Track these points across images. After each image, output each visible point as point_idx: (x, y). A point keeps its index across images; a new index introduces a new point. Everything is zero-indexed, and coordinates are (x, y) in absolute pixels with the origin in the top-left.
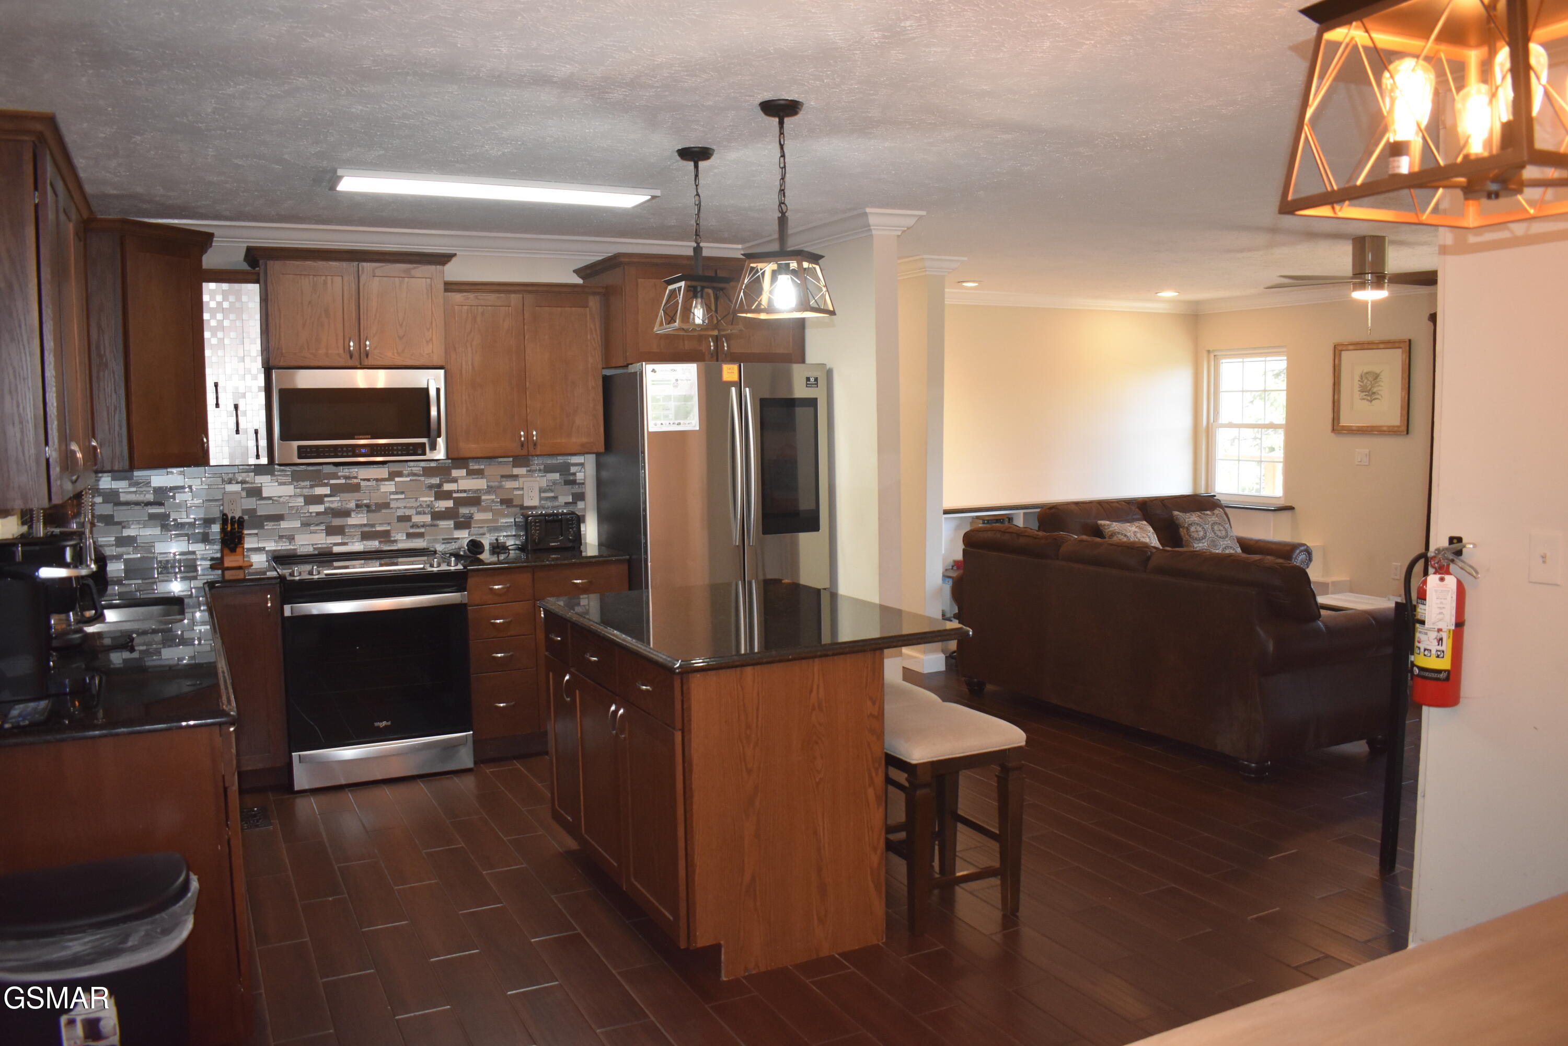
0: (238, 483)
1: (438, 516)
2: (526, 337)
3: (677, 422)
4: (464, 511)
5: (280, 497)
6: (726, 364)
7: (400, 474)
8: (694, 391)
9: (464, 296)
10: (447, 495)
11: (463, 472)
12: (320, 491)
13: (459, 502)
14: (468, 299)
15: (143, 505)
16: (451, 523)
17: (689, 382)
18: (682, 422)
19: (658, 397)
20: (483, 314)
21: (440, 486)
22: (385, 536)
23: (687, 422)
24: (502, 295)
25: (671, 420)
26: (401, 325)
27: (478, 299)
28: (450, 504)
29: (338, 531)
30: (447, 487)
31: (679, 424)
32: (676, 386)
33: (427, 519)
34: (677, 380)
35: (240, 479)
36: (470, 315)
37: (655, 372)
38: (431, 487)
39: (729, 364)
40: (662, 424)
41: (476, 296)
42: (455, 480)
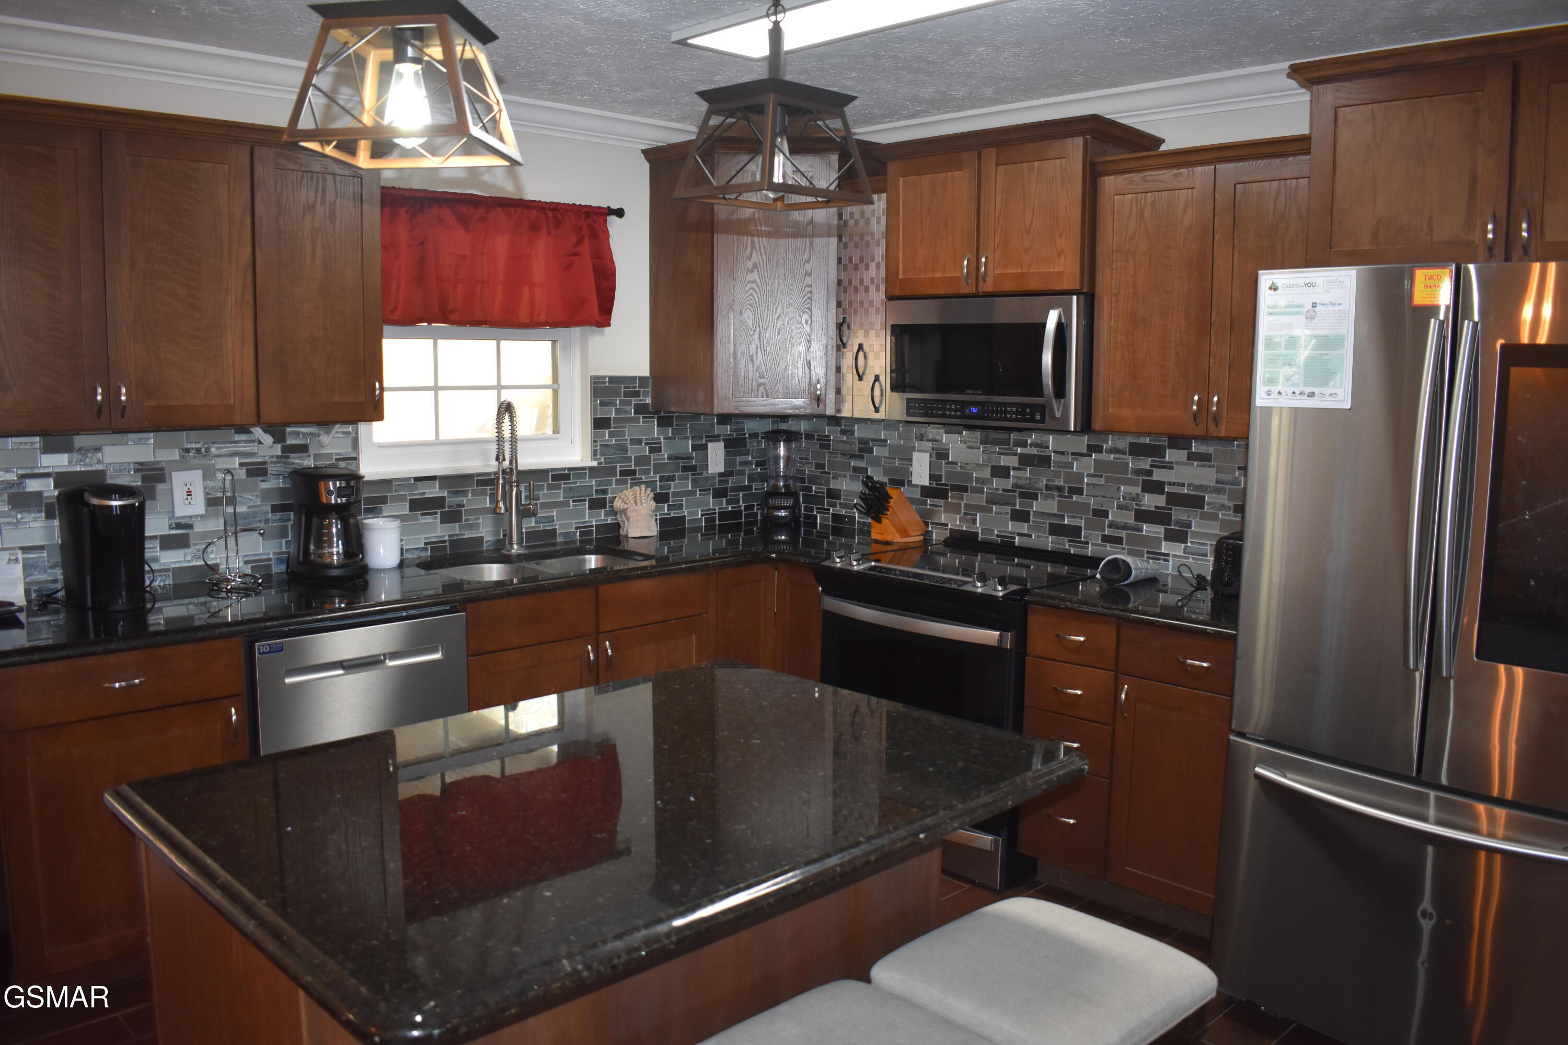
0: (928, 440)
1: (1143, 516)
2: (1217, 238)
3: (1308, 390)
4: (1178, 514)
5: (967, 464)
6: (1421, 267)
7: (1099, 449)
8: (1348, 330)
9: (1126, 179)
10: (1154, 487)
11: (1181, 455)
12: (1004, 461)
13: (1175, 500)
14: (1132, 182)
15: (849, 456)
16: (1160, 530)
17: (1337, 308)
18: (1317, 391)
19: (1277, 340)
20: (1153, 204)
21: (1150, 473)
22: (1073, 532)
23: (1327, 391)
24: (1182, 170)
25: (1297, 385)
26: (1028, 232)
27: (1146, 181)
28: (1160, 500)
29: (1020, 516)
30: (1159, 475)
31: (1312, 395)
32: (1311, 317)
33: (1129, 518)
34: (1314, 305)
35: (931, 437)
36: (1134, 208)
37: (1276, 289)
38: (1138, 472)
39: (1427, 267)
40: (1280, 393)
41: (1144, 177)
42: (1169, 466)
